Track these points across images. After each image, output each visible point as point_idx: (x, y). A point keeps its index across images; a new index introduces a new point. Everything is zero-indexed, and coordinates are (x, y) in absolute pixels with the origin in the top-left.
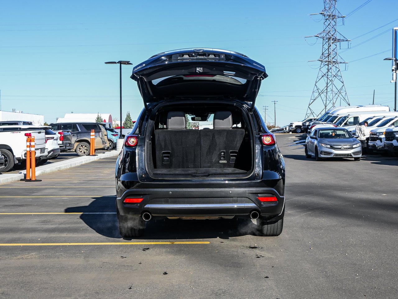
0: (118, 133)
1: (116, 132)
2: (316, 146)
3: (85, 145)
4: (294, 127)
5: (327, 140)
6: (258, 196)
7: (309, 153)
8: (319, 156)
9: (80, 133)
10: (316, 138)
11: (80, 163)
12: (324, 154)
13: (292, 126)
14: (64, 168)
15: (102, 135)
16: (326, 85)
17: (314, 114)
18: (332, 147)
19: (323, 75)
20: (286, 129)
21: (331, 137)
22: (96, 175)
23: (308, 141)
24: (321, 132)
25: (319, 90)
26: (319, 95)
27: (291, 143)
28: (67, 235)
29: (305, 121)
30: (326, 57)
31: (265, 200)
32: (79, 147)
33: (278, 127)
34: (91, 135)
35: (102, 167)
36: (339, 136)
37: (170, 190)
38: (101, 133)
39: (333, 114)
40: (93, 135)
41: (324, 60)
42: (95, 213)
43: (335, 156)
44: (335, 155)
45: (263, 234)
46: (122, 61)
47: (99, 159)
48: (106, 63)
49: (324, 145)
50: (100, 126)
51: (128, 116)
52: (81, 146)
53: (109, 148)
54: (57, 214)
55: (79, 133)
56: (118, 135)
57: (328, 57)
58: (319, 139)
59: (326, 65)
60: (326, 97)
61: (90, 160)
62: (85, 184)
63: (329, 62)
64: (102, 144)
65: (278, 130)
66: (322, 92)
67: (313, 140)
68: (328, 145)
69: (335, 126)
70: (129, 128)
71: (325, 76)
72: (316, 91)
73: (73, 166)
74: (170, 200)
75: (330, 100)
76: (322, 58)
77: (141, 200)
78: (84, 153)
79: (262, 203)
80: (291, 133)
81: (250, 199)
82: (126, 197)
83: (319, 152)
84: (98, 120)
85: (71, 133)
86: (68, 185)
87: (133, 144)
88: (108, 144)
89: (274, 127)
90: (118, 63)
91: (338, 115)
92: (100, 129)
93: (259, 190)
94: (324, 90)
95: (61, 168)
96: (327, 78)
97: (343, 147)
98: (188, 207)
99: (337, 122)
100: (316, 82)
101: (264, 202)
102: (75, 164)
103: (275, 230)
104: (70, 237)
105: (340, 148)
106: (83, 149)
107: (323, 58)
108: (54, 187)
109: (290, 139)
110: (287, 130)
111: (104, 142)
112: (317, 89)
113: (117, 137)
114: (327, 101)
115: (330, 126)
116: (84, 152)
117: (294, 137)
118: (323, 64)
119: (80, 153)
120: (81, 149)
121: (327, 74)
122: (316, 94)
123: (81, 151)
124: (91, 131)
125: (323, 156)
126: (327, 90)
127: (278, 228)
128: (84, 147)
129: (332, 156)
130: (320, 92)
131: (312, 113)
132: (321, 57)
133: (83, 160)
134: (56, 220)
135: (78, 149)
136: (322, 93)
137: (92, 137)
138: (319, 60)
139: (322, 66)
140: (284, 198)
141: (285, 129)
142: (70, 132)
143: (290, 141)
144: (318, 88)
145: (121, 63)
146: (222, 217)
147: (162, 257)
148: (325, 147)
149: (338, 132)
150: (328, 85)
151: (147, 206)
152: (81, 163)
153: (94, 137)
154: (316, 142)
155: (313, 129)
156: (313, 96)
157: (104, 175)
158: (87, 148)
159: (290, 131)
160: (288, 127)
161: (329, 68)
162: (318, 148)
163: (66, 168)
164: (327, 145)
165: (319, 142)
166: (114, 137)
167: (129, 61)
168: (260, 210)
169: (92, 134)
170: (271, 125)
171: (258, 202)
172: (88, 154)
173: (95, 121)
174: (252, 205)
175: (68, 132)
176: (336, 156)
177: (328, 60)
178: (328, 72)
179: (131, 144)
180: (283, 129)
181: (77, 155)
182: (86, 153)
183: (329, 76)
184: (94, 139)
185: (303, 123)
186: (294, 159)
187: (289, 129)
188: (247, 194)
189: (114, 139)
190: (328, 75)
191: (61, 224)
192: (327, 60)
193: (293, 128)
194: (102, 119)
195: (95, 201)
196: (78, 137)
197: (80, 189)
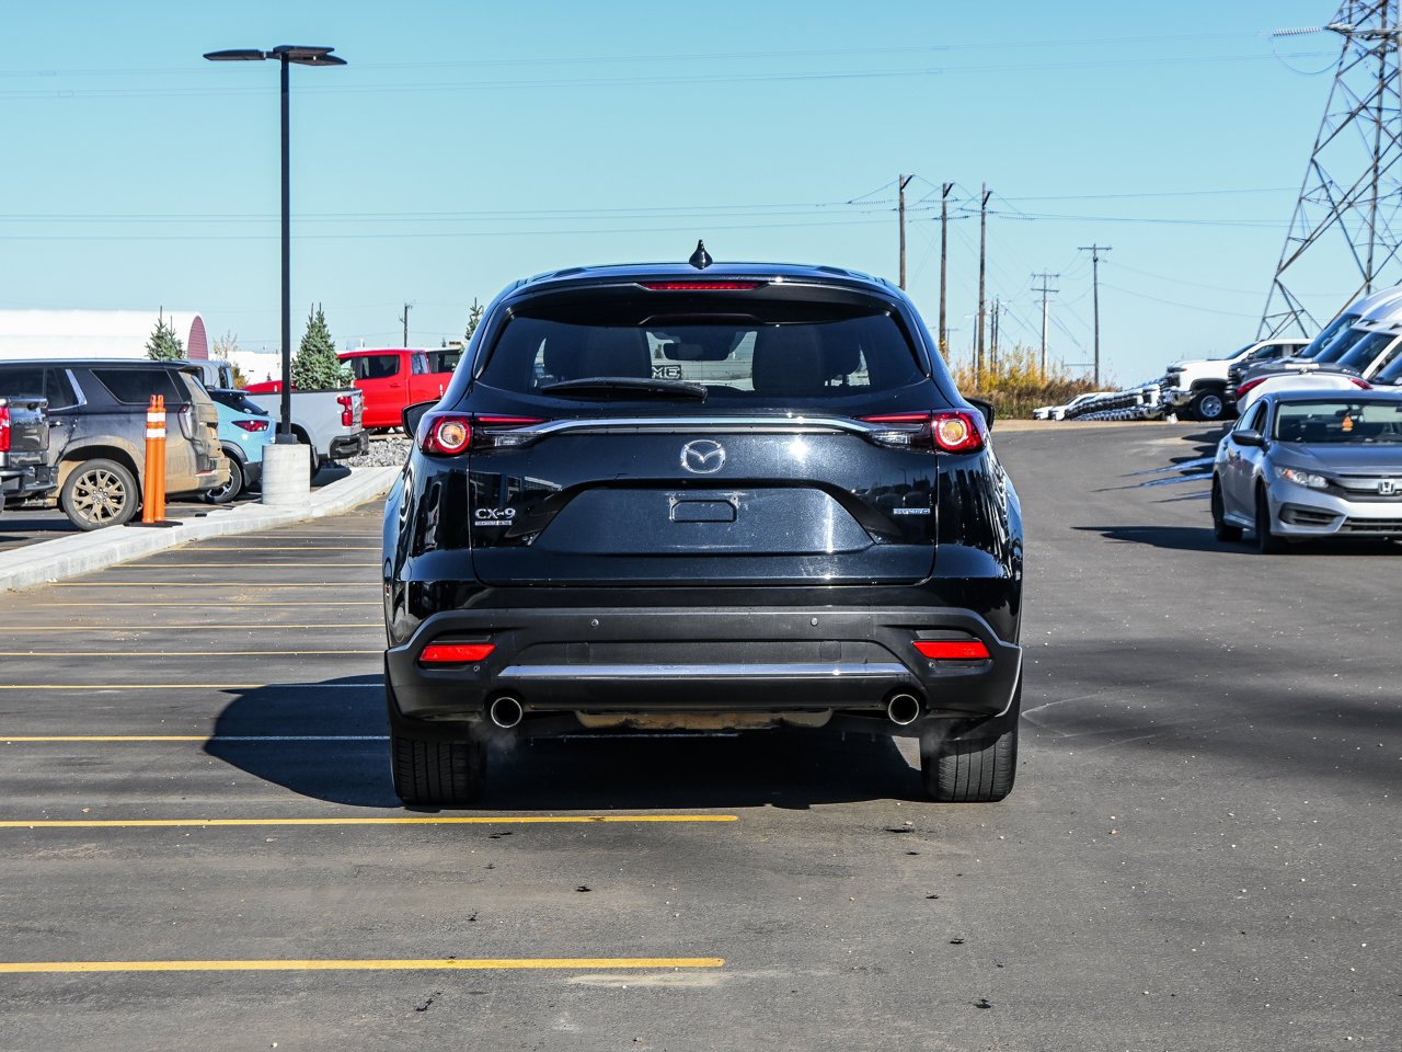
0: (265, 413)
1: (255, 411)
2: (1259, 480)
3: (109, 474)
4: (1185, 386)
5: (1311, 453)
6: (916, 638)
7: (1231, 517)
8: (1273, 530)
9: (86, 414)
10: (1261, 444)
11: (100, 560)
12: (1298, 522)
13: (1173, 381)
14: (32, 581)
15: (194, 422)
16: (1371, 163)
17: (1302, 317)
18: (1334, 487)
19: (1355, 106)
20: (1147, 399)
21: (1339, 437)
22: (198, 611)
23: (1227, 457)
24: (1285, 411)
25: (1333, 191)
26: (1334, 216)
27: (1157, 471)
28: (184, 801)
29: (1245, 355)
30: (1373, 11)
31: (939, 655)
32: (78, 484)
33: (1109, 390)
34: (148, 426)
35: (217, 577)
36: (1375, 430)
37: (596, 615)
38: (188, 414)
39: (1372, 323)
40: (157, 425)
41: (1361, 28)
42: (262, 738)
43: (1348, 531)
44: (1349, 523)
45: (942, 790)
46: (292, 48)
47: (185, 540)
48: (209, 56)
49: (1295, 478)
50: (187, 377)
51: (317, 327)
52: (87, 481)
53: (222, 490)
54: (109, 742)
55: (80, 412)
56: (266, 423)
57: (1380, 10)
58: (1273, 446)
59: (1371, 57)
60: (1372, 227)
61: (147, 545)
62: (169, 644)
63: (1386, 36)
64: (194, 469)
65: (1107, 406)
66: (1351, 198)
67: (1245, 453)
68: (1318, 473)
69: (1358, 383)
70: (323, 389)
71: (1363, 112)
72: (1315, 196)
73: (71, 573)
74: (592, 649)
75: (1389, 242)
76: (1350, 16)
77: (487, 649)
78: (105, 513)
79: (930, 665)
80: (1173, 419)
81: (885, 647)
82: (427, 643)
83: (1273, 512)
84: (158, 346)
85: (43, 411)
86: (89, 647)
87: (456, 446)
88: (223, 473)
89: (1089, 389)
90: (271, 55)
91: (1396, 326)
92: (187, 396)
93: (918, 616)
94: (1357, 192)
95: (18, 580)
96: (1378, 122)
97: (1387, 484)
98: (660, 676)
99: (1388, 360)
100: (1317, 149)
101: (937, 659)
102: (83, 564)
103: (987, 778)
104: (199, 805)
105: (1375, 493)
106: (100, 496)
107: (1357, 17)
108: (31, 653)
109: (1154, 451)
110: (1154, 404)
111: (203, 462)
112: (1324, 186)
113: (266, 436)
114: (1375, 247)
115: (1333, 383)
116: (104, 509)
117: (1178, 441)
118: (1352, 47)
119: (82, 517)
120: (87, 494)
121: (1374, 103)
122: (1317, 212)
123: (90, 506)
124: (150, 406)
125: (1289, 528)
126: (1375, 188)
127: (998, 766)
128: (102, 482)
129: (1334, 528)
130: (1337, 198)
131: (1294, 312)
132: (1346, 13)
133: (116, 546)
134: (116, 759)
135: (74, 495)
136: (1350, 205)
137: (152, 433)
138: (1335, 30)
139: (1350, 58)
140: (1018, 650)
141: (1140, 400)
142: (38, 410)
143: (1153, 458)
144: (1327, 181)
145: (285, 55)
146: (785, 716)
147: (564, 853)
148: (1301, 486)
149: (1372, 415)
150: (1382, 164)
151: (509, 672)
152: (107, 559)
153: (160, 433)
154: (1259, 462)
155: (1253, 396)
156: (1297, 224)
157: (238, 609)
158: (119, 489)
159: (1168, 409)
160: (1157, 387)
161: (1388, 71)
162: (1270, 492)
163: (39, 580)
164: (1311, 477)
165: (1272, 463)
166: (245, 435)
167: (332, 50)
168: (923, 688)
169: (152, 417)
170: (1075, 375)
171: (918, 659)
172: (128, 514)
173: (146, 351)
174: (893, 669)
175: (31, 407)
176: (1354, 528)
177: (1384, 25)
178: (1380, 93)
179: (447, 446)
180: (1130, 401)
181: (71, 527)
182: (115, 515)
183: (1386, 116)
184: (164, 440)
185: (1234, 369)
186: (1156, 545)
187: (1162, 397)
188: (875, 631)
189: (249, 444)
190: (1380, 110)
191: (143, 769)
192: (1378, 28)
193: (1183, 394)
194: (180, 344)
195: (238, 700)
196: (72, 431)
197: (155, 662)
